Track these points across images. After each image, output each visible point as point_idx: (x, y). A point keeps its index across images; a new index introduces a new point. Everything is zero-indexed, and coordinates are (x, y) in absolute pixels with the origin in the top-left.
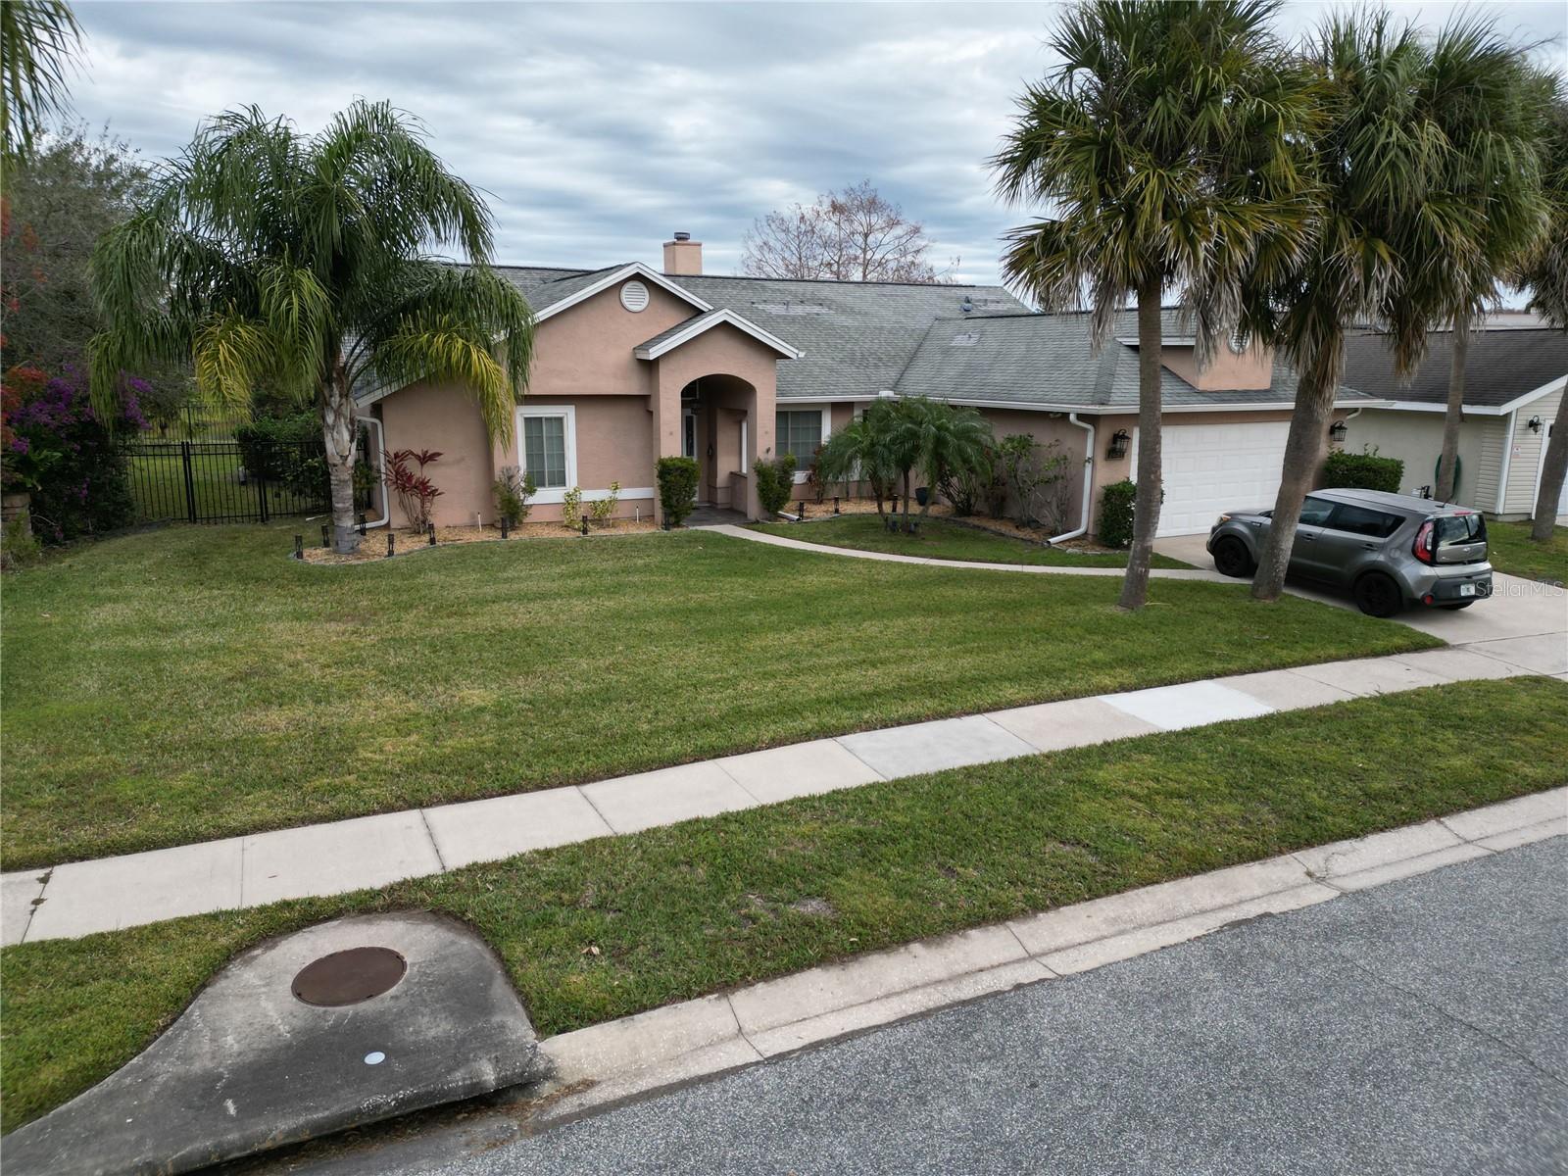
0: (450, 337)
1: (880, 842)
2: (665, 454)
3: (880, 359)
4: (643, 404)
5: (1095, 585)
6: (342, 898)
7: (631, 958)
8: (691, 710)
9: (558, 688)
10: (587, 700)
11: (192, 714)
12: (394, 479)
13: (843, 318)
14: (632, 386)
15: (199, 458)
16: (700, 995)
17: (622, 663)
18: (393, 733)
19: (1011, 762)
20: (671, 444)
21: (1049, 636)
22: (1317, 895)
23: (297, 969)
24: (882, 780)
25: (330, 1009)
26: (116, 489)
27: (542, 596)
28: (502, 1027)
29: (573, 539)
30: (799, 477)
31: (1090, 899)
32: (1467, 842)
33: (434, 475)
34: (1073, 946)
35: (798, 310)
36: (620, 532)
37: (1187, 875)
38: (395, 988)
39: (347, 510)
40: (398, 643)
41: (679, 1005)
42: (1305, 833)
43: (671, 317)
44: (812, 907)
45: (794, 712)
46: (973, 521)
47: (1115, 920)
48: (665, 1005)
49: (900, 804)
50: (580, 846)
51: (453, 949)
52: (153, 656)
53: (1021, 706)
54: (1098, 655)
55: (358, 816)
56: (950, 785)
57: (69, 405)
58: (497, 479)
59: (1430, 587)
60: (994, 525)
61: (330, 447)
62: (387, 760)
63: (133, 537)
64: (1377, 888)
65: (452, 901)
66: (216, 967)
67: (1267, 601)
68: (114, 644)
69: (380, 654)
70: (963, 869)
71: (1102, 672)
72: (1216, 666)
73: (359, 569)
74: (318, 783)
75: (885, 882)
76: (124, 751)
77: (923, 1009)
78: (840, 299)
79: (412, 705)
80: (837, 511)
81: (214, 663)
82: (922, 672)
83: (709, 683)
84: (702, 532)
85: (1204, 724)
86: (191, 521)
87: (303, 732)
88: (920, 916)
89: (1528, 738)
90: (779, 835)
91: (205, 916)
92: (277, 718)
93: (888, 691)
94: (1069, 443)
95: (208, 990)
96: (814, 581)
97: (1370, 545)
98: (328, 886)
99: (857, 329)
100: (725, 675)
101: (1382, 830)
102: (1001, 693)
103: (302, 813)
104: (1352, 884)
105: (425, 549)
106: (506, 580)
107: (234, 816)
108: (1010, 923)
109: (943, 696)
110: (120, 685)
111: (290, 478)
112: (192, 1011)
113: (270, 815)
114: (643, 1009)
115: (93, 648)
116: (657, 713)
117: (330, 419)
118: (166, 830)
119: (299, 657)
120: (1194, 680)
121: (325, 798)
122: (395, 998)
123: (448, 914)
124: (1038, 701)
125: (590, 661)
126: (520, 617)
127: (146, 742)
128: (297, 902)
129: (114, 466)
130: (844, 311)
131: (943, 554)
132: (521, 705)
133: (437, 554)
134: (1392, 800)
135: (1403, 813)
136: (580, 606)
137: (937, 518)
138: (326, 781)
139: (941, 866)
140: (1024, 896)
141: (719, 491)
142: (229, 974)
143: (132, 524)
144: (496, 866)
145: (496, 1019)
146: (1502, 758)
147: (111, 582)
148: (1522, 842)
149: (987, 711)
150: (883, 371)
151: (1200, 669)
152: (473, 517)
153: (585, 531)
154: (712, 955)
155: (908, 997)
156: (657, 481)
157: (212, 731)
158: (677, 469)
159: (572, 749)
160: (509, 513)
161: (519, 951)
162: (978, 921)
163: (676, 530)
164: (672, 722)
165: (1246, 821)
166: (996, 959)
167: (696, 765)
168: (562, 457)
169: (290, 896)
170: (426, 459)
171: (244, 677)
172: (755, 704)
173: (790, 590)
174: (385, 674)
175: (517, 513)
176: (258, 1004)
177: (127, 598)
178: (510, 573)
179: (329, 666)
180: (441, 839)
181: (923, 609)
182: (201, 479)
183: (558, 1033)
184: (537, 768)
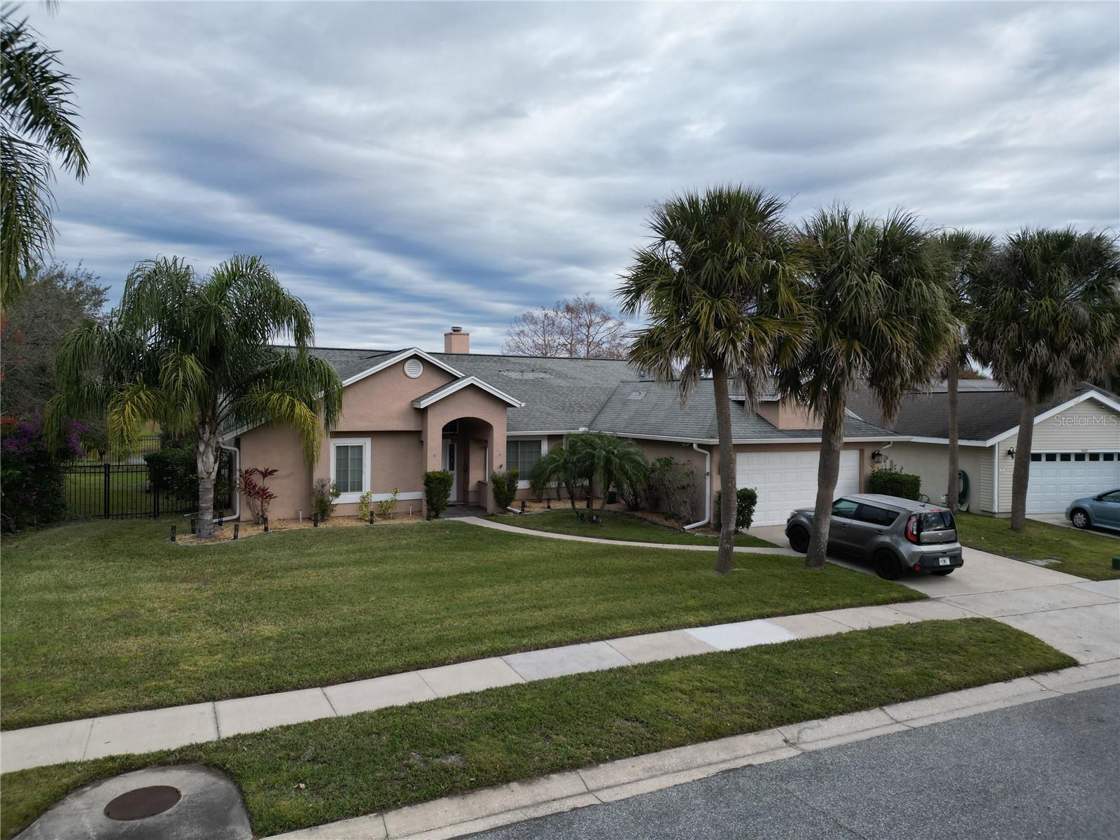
0: (283, 395)
1: (507, 720)
2: (430, 470)
3: (582, 407)
4: (417, 437)
5: (705, 557)
6: (148, 756)
7: (324, 791)
8: (408, 638)
9: (323, 625)
10: (342, 633)
11: (76, 641)
12: (244, 488)
13: (559, 381)
14: (410, 425)
15: (116, 475)
16: (365, 814)
17: (371, 608)
18: (207, 653)
19: (611, 670)
20: (435, 461)
21: (664, 590)
22: (787, 753)
23: (111, 799)
24: (522, 681)
25: (126, 822)
26: (56, 495)
27: (330, 565)
28: (233, 832)
29: (362, 527)
30: (522, 485)
31: (636, 755)
32: (897, 722)
33: (271, 485)
34: (618, 785)
35: (530, 376)
36: (396, 522)
37: (705, 740)
38: (170, 810)
39: (208, 508)
40: (225, 596)
41: (349, 820)
42: (787, 715)
43: (437, 381)
44: (452, 760)
45: (477, 639)
46: (638, 514)
47: (650, 769)
48: (341, 820)
49: (528, 697)
50: (309, 723)
51: (213, 787)
52: (59, 605)
53: (631, 635)
54: (691, 603)
55: (171, 706)
56: (565, 685)
57: (30, 440)
58: (315, 487)
59: (918, 559)
60: (651, 517)
61: (200, 466)
62: (198, 670)
63: (64, 528)
64: (826, 750)
65: (217, 758)
66: (57, 798)
67: (816, 569)
68: (34, 597)
69: (211, 603)
70: (556, 736)
71: (690, 613)
72: (768, 610)
73: (211, 548)
74: (148, 685)
75: (503, 744)
76: (27, 665)
77: (509, 823)
78: (559, 369)
79: (224, 636)
80: (549, 507)
81: (99, 609)
82: (571, 613)
83: (426, 621)
84: (453, 521)
85: (745, 646)
86: (105, 518)
87: (147, 652)
88: (519, 765)
89: (955, 657)
90: (442, 716)
91: (57, 765)
92: (132, 644)
93: (543, 626)
94: (696, 462)
95: (49, 812)
96: (518, 553)
97: (880, 531)
98: (140, 747)
99: (568, 387)
100: (438, 616)
101: (841, 714)
102: (618, 627)
103: (135, 703)
104: (810, 747)
105: (260, 534)
106: (309, 555)
107: (89, 705)
108: (579, 770)
109: (580, 628)
110: (34, 623)
111: (176, 488)
112: (35, 826)
113: (113, 704)
114: (325, 822)
115: (20, 599)
116: (384, 641)
117: (202, 448)
118: (44, 713)
119: (156, 605)
120: (751, 619)
121: (152, 695)
122: (170, 815)
123: (215, 766)
124: (643, 632)
125: (350, 607)
126: (312, 578)
127: (43, 659)
128: (119, 757)
129: (56, 480)
130: (560, 377)
131: (612, 536)
132: (296, 635)
133: (267, 538)
134: (851, 694)
135: (856, 703)
136: (354, 572)
137: (615, 512)
138: (154, 683)
139: (542, 734)
140: (592, 753)
141: (470, 493)
142: (66, 802)
143: (64, 518)
144: (253, 736)
145: (230, 828)
146: (933, 669)
147: (42, 557)
148: (933, 722)
149: (608, 638)
150: (583, 414)
151: (755, 612)
152: (297, 513)
153: (372, 522)
154: (378, 789)
155: (501, 816)
156: (424, 487)
157: (88, 652)
158: (437, 480)
159: (322, 663)
160: (320, 509)
161: (253, 787)
162: (559, 768)
163: (435, 521)
164: (392, 645)
165: (750, 707)
166: (565, 793)
167: (404, 674)
168: (360, 472)
169: (115, 753)
170: (266, 474)
171: (115, 618)
172: (453, 634)
173: (500, 560)
174: (211, 616)
175: (327, 510)
176: (80, 820)
177: (51, 568)
178: (314, 550)
179: (175, 611)
180: (221, 721)
181: (586, 573)
182: (115, 489)
183: (267, 836)
184: (296, 676)
